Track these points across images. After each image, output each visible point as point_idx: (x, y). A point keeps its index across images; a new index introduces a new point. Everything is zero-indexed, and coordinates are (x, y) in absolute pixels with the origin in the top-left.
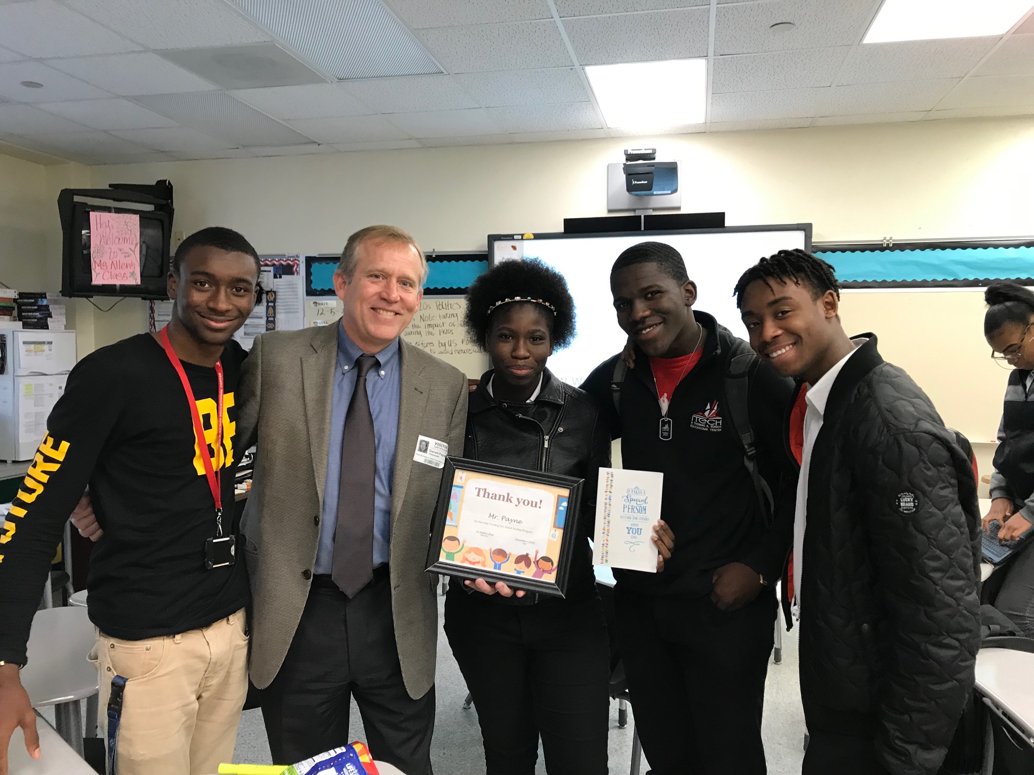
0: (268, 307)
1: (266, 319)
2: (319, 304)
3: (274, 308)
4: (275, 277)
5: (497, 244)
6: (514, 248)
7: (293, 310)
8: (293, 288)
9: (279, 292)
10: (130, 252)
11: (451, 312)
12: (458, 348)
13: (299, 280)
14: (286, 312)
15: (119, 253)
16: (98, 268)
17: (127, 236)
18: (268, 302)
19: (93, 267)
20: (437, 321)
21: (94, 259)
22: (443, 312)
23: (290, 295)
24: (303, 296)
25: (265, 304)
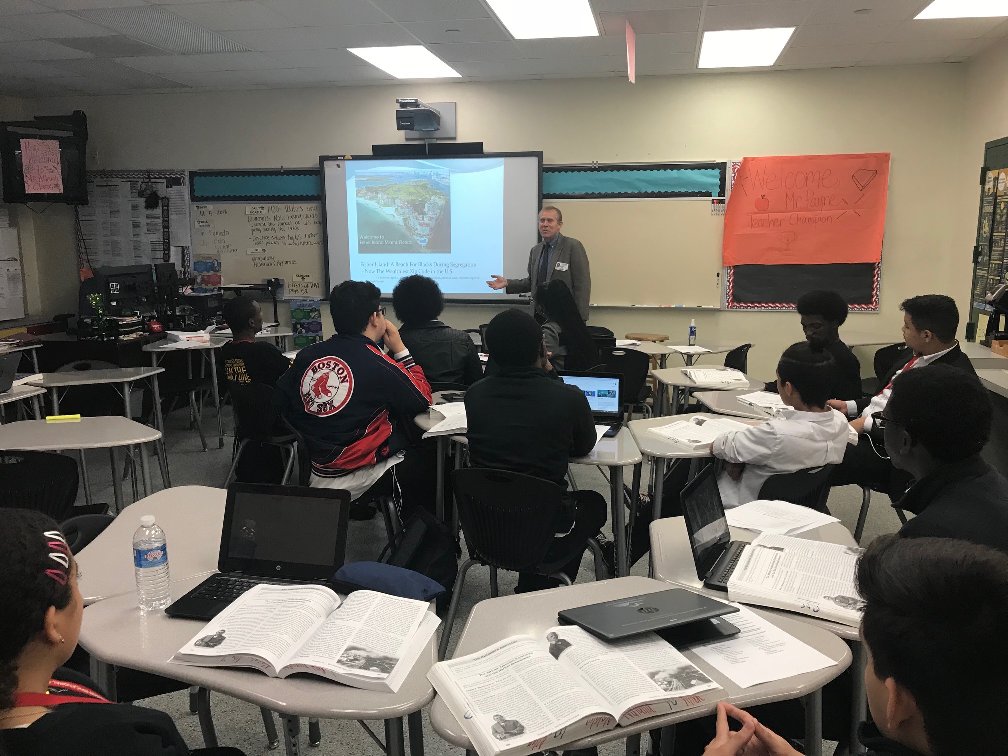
0: (163, 210)
1: (162, 219)
2: (201, 208)
3: (168, 210)
4: (168, 187)
5: (327, 163)
6: (339, 166)
7: (181, 213)
8: (182, 195)
9: (171, 198)
10: (53, 169)
11: (296, 213)
12: (303, 241)
13: (186, 190)
14: (177, 214)
15: (45, 170)
16: (30, 182)
17: (51, 157)
18: (163, 206)
19: (26, 180)
20: (287, 221)
21: (26, 174)
22: (291, 214)
23: (179, 201)
24: (189, 202)
25: (161, 208)
